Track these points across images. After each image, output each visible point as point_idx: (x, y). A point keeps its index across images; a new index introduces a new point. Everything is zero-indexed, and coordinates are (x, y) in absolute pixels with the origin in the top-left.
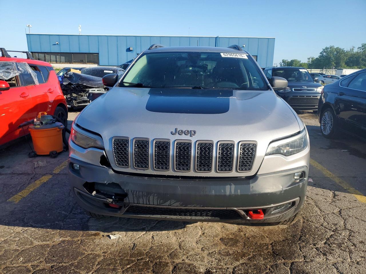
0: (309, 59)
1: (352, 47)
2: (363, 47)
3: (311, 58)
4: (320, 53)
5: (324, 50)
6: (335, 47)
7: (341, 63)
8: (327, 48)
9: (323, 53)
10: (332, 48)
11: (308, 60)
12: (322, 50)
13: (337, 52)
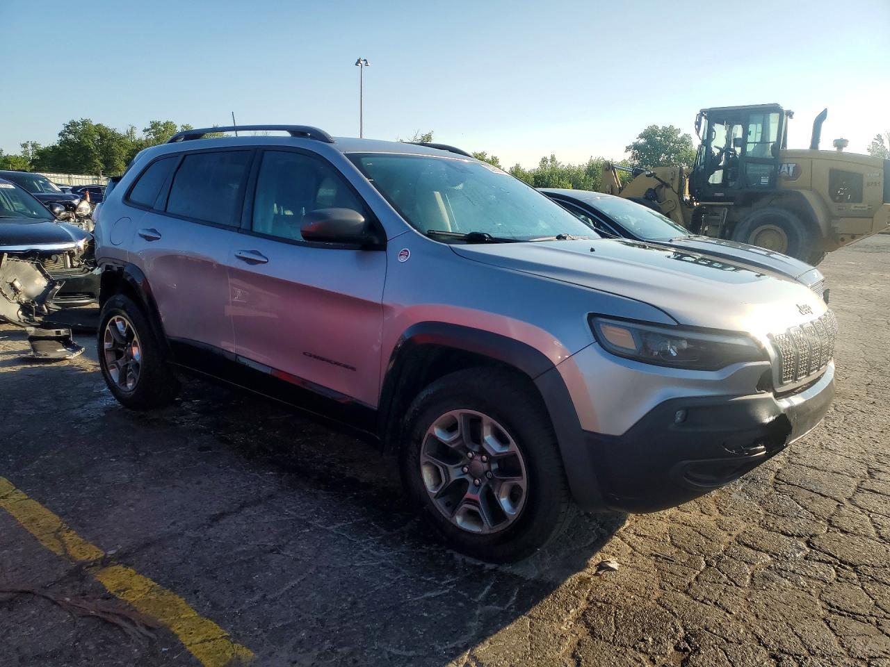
0: (25, 146)
1: (130, 128)
2: (153, 128)
3: (30, 145)
4: (60, 135)
5: (68, 127)
6: (94, 123)
7: (117, 162)
8: (74, 124)
9: (66, 133)
10: (86, 125)
11: (23, 149)
12: (62, 128)
13: (101, 135)
